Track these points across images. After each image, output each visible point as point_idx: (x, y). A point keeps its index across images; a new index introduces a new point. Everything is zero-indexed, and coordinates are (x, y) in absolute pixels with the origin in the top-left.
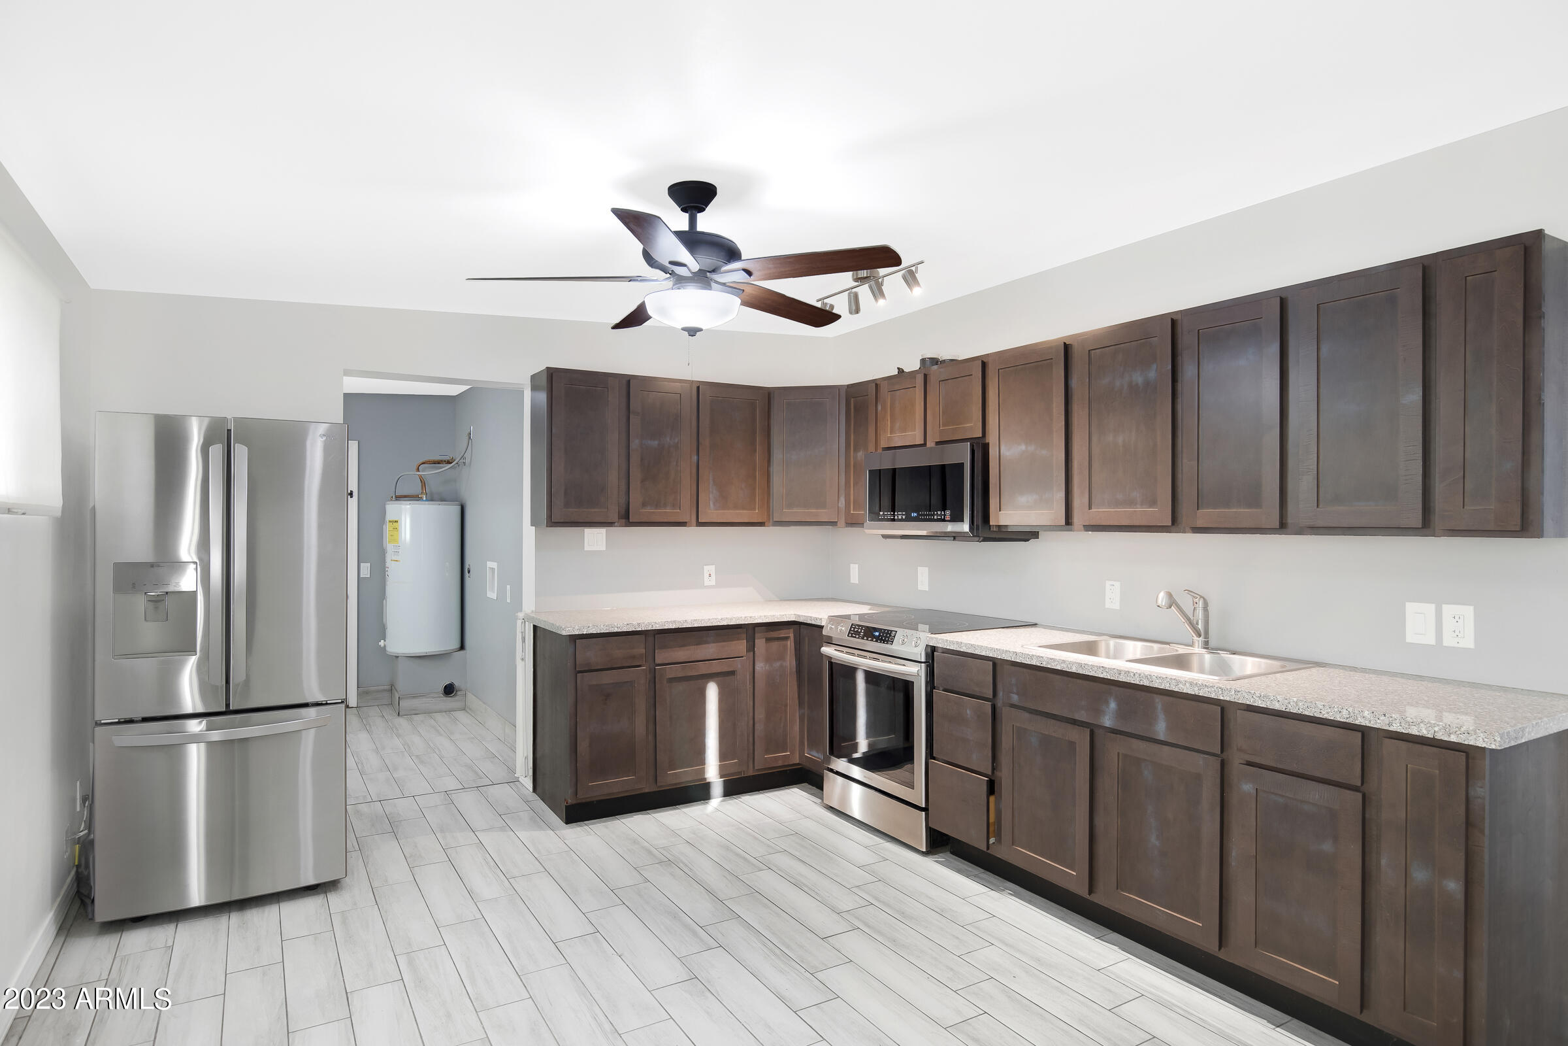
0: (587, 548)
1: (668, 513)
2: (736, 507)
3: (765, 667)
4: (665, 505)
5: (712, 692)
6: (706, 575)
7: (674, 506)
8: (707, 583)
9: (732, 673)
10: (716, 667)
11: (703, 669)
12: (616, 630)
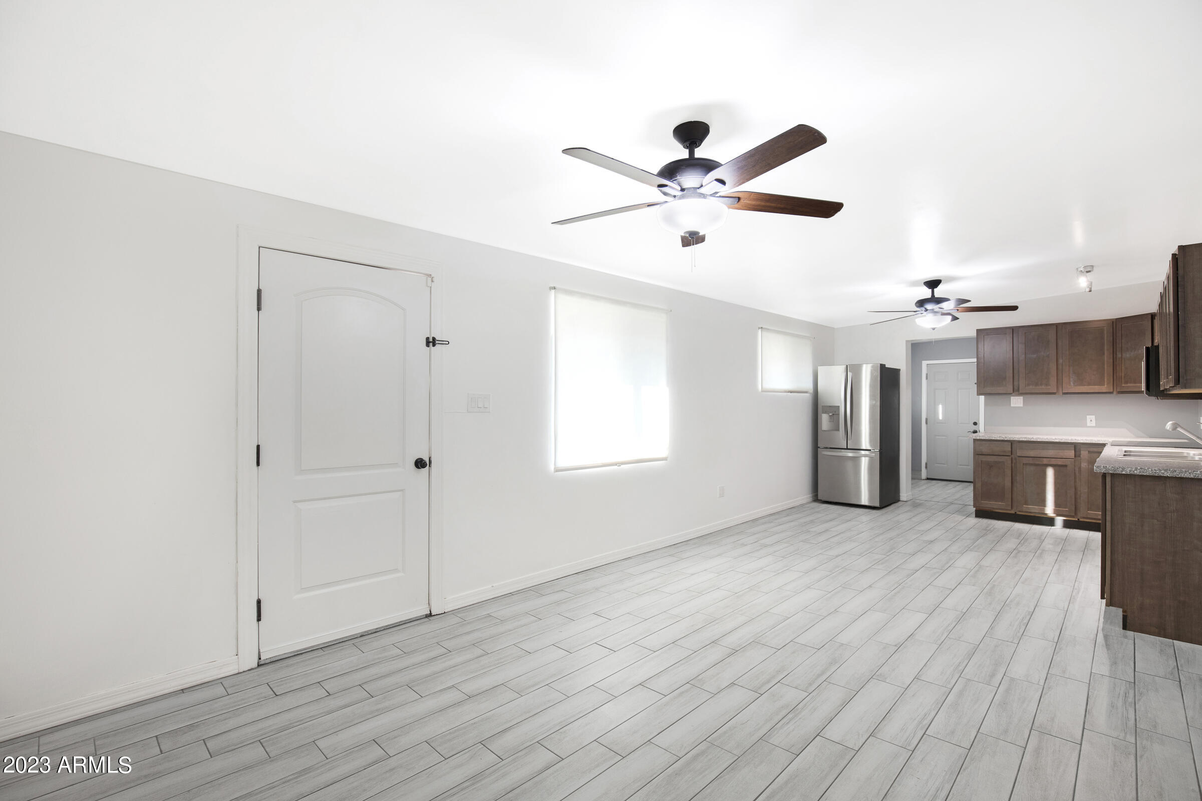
0: (1012, 405)
1: (1043, 388)
2: (1089, 384)
3: (1088, 466)
4: (1041, 385)
5: (1050, 473)
6: (1088, 421)
7: (1047, 385)
8: (1089, 424)
9: (1066, 466)
10: (1054, 462)
11: (1045, 461)
12: (993, 439)
